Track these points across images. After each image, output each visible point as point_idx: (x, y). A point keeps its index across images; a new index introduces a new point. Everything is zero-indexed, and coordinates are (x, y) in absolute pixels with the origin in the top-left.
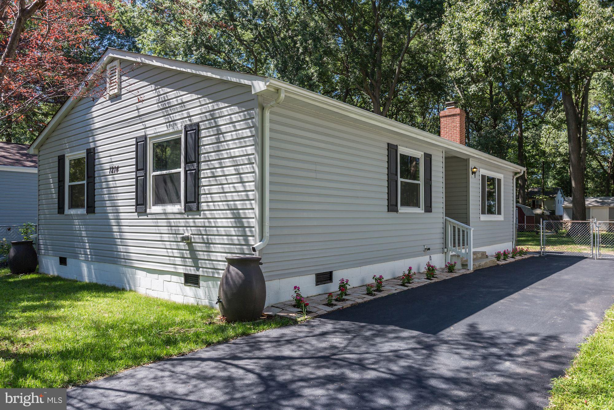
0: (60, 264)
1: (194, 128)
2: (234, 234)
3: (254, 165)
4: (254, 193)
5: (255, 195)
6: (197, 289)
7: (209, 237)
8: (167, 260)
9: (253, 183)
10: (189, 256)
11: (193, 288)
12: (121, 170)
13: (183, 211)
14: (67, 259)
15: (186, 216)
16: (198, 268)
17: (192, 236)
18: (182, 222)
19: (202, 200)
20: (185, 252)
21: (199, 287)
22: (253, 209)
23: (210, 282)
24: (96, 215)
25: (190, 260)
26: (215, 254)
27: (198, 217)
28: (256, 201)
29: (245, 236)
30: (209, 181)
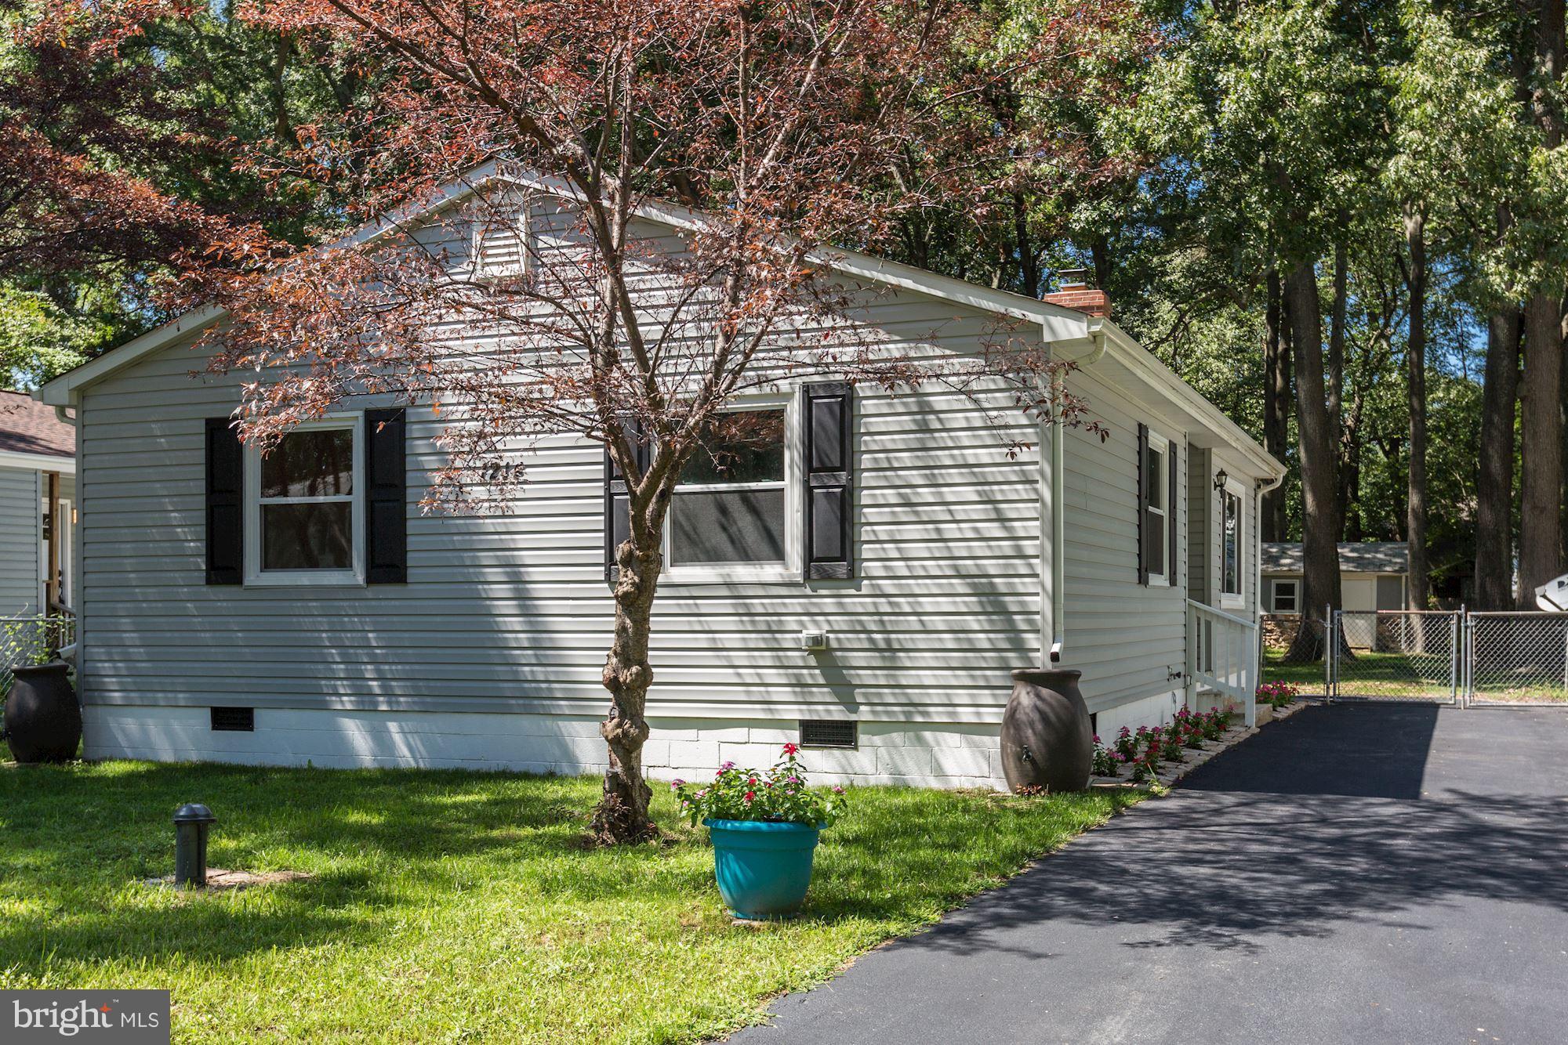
0: (214, 728)
1: (839, 393)
2: (976, 627)
3: (1038, 486)
4: (1037, 542)
5: (1042, 546)
6: (849, 753)
7: (893, 636)
8: (738, 693)
9: (1037, 523)
10: (822, 681)
11: (837, 752)
12: (530, 474)
13: (800, 579)
14: (256, 712)
15: (808, 591)
16: (853, 706)
17: (831, 636)
18: (795, 604)
19: (864, 556)
20: (805, 671)
21: (856, 748)
22: (1036, 576)
23: (894, 735)
24: (410, 587)
25: (825, 690)
26: (913, 672)
27: (853, 592)
28: (1043, 560)
29: (1013, 632)
30: (893, 513)
